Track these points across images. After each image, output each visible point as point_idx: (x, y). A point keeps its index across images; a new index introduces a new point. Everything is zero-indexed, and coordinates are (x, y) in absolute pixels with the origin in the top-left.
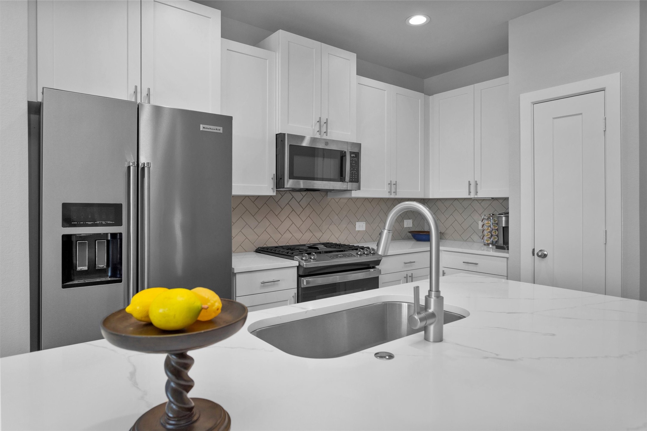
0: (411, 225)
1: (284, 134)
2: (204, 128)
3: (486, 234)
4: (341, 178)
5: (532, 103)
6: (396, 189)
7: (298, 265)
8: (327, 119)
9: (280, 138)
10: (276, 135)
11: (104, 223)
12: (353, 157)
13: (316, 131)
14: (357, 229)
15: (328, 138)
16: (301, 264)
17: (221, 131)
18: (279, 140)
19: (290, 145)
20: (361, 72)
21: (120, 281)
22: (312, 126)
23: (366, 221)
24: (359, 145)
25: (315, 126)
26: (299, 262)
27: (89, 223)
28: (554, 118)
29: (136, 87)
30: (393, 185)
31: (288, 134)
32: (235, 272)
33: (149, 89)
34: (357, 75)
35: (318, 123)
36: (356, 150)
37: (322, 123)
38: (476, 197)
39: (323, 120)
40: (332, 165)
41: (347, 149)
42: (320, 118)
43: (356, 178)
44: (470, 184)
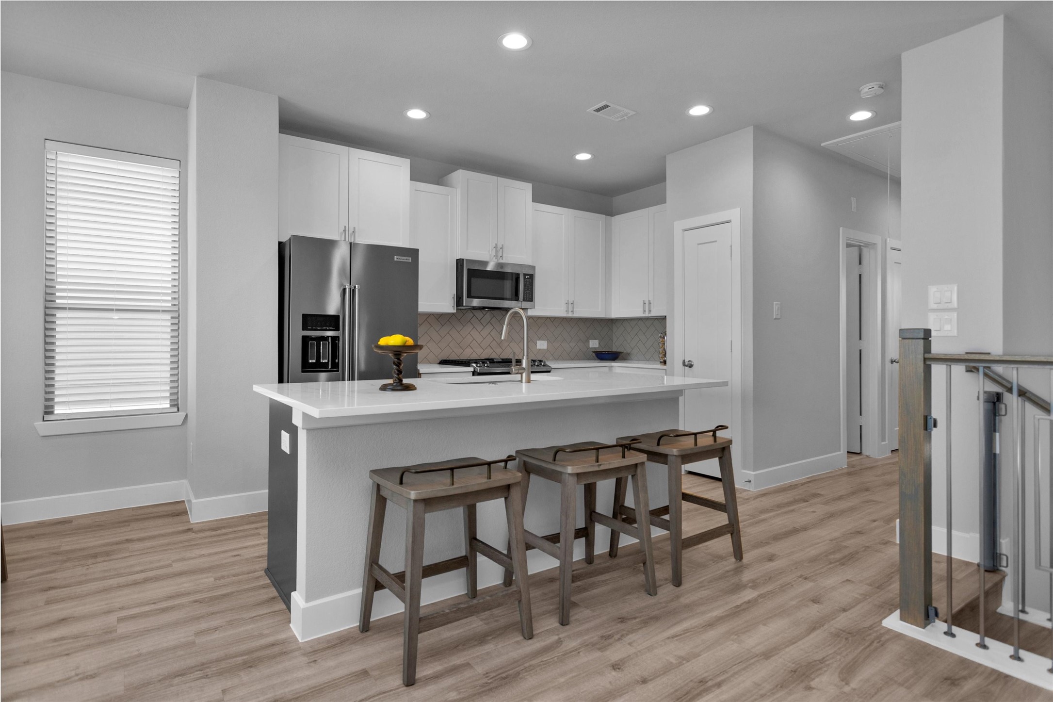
0: (597, 345)
1: (463, 259)
2: (397, 259)
3: (661, 352)
4: (516, 297)
5: (683, 230)
6: (573, 308)
7: (473, 371)
8: (503, 245)
9: (460, 263)
10: (457, 260)
11: (328, 328)
12: (528, 278)
13: (493, 256)
14: (538, 347)
15: (504, 261)
16: (476, 370)
17: (410, 261)
18: (459, 264)
19: (468, 269)
20: (536, 199)
21: (338, 371)
22: (489, 251)
23: (548, 340)
24: (534, 268)
25: (492, 251)
26: (474, 369)
27: (318, 328)
28: (698, 244)
29: (345, 227)
30: (570, 304)
31: (466, 260)
32: (420, 372)
33: (355, 228)
34: (533, 201)
35: (495, 249)
36: (530, 272)
37: (499, 248)
38: (650, 315)
39: (500, 246)
40: (508, 285)
41: (522, 272)
42: (496, 245)
43: (529, 297)
44: (645, 303)
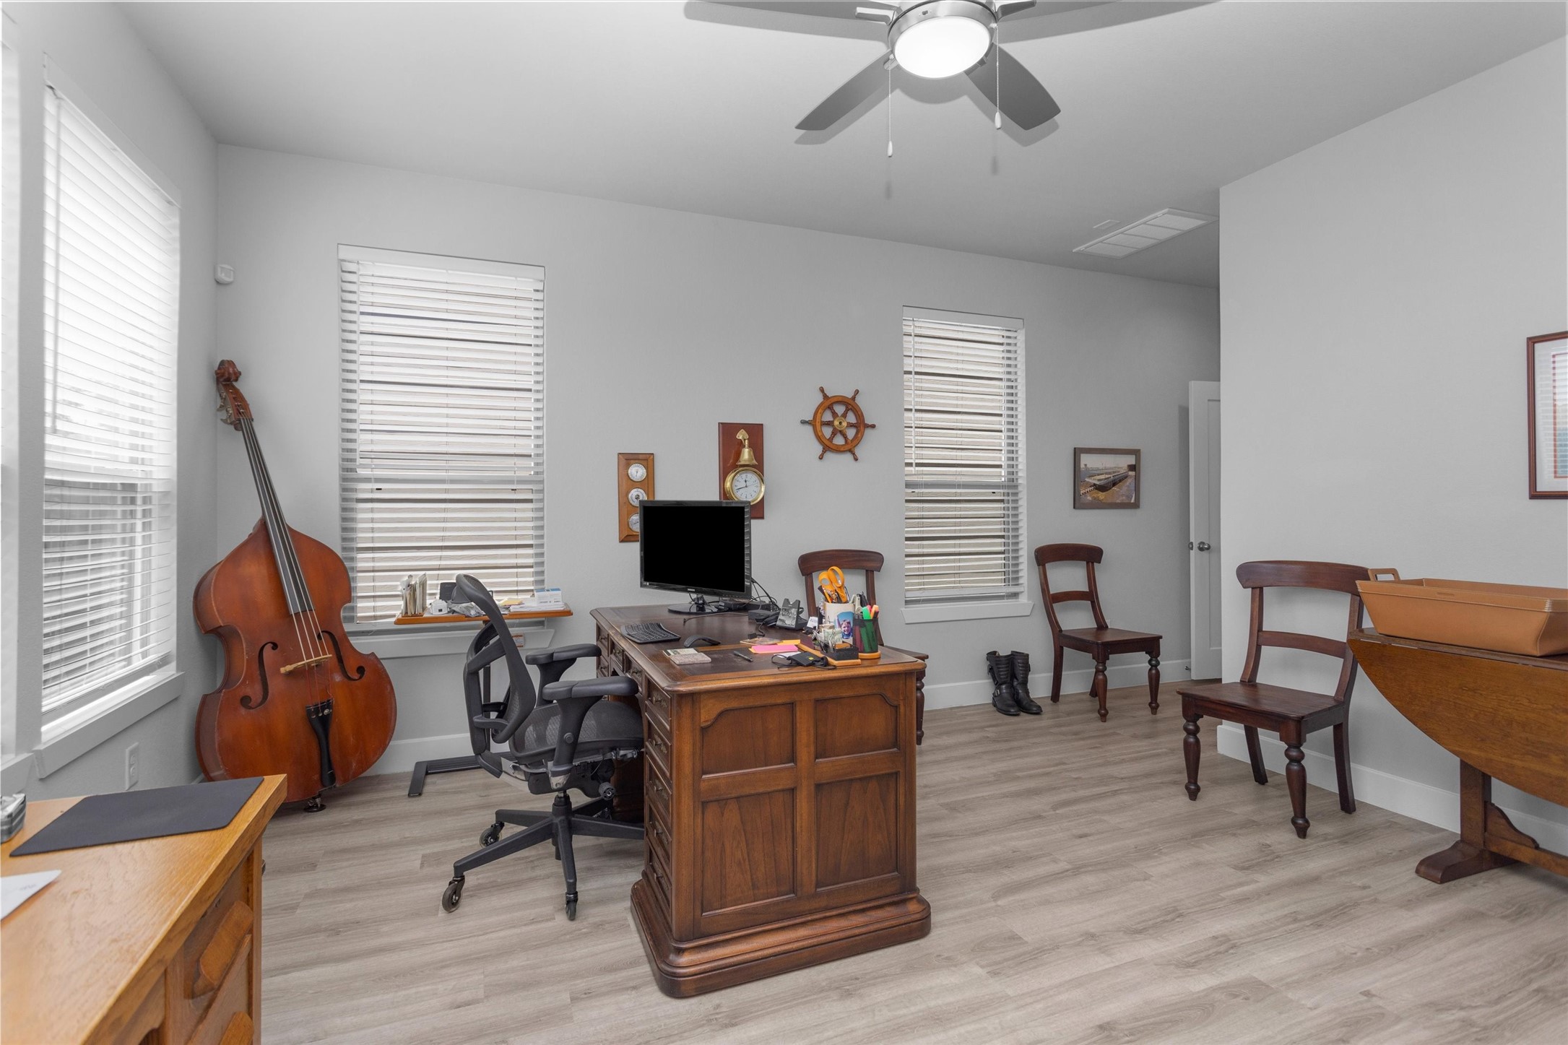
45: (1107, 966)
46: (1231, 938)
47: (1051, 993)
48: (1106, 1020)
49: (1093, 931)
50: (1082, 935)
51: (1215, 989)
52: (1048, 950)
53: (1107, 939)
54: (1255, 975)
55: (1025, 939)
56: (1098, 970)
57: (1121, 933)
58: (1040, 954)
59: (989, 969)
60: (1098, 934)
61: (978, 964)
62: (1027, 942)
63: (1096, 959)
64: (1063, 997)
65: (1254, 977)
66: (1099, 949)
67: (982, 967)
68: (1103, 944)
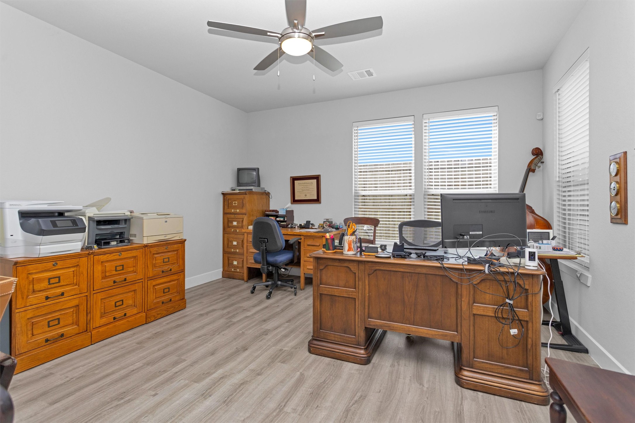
45: (250, 365)
46: (203, 399)
47: (263, 352)
48: (246, 351)
49: (259, 377)
50: (262, 373)
51: (214, 373)
52: (271, 363)
53: (253, 376)
54: (198, 384)
55: (280, 363)
56: (252, 363)
57: (249, 380)
58: (272, 360)
59: (283, 350)
60: (257, 376)
61: (287, 350)
62: (279, 362)
63: (254, 367)
64: (259, 352)
65: (198, 383)
66: (255, 370)
67: (286, 350)
68: (254, 373)
